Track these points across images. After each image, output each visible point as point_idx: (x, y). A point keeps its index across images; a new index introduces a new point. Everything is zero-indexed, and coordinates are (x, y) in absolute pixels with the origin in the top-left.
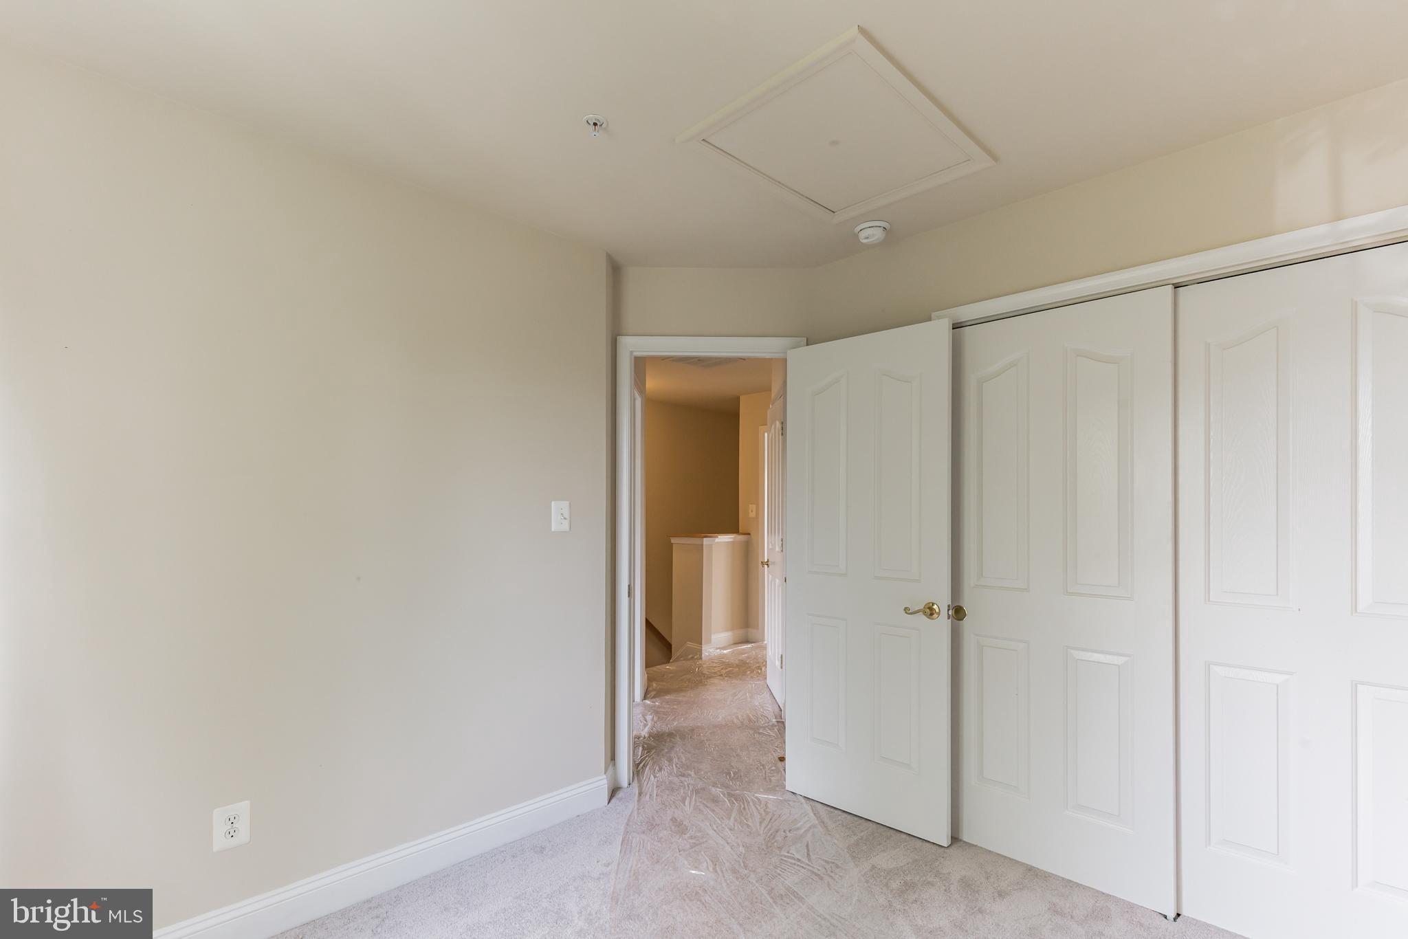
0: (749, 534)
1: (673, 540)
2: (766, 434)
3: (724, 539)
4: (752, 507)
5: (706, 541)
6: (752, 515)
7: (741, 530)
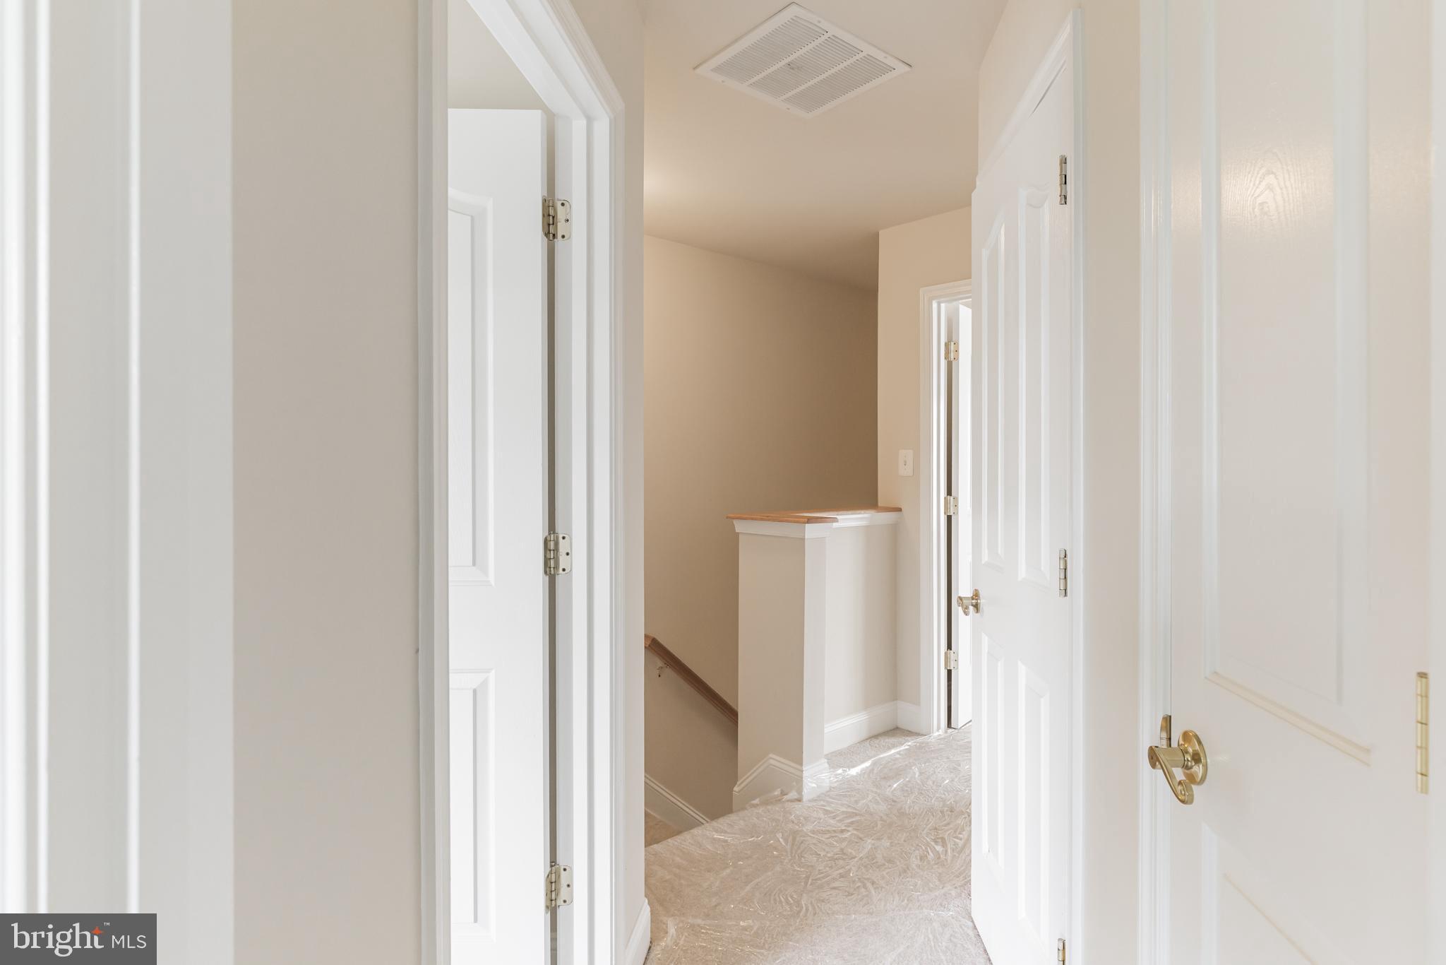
0: (899, 510)
1: (740, 527)
2: (935, 305)
3: (851, 521)
4: (906, 455)
5: (811, 531)
6: (906, 471)
7: (881, 502)
